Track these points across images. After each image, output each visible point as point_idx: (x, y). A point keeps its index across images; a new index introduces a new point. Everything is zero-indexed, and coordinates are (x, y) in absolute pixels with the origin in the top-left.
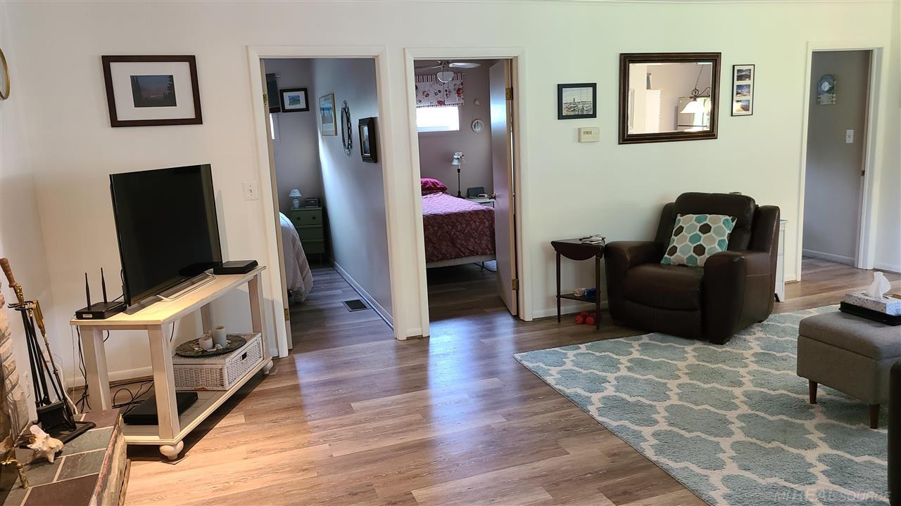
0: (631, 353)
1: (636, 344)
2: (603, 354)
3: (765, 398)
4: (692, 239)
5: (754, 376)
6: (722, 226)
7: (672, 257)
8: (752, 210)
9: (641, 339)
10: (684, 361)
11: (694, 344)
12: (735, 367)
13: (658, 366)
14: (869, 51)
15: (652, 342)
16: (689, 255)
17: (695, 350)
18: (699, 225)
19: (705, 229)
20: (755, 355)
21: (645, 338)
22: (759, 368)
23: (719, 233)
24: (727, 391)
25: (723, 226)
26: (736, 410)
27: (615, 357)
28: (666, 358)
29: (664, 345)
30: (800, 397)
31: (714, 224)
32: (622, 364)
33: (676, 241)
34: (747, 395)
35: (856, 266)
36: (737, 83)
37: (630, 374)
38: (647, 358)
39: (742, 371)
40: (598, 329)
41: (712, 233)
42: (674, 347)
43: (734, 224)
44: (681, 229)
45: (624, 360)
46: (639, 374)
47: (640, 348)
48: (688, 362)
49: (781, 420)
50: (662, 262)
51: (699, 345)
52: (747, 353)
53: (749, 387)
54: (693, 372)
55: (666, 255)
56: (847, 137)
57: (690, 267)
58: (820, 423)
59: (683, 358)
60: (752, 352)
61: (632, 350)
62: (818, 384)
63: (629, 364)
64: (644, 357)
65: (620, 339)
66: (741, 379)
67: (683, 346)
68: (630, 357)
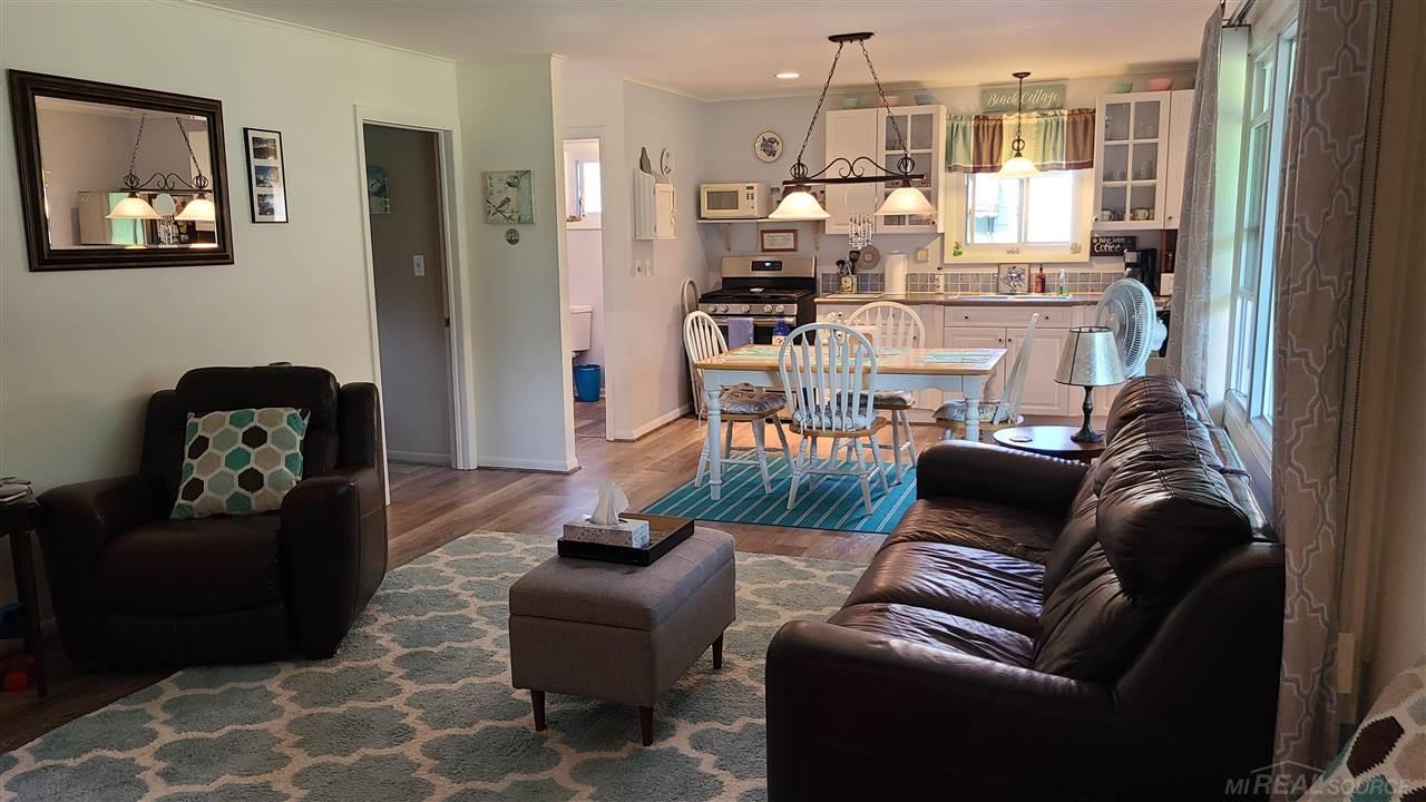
0: (154, 735)
1: (153, 708)
2: (86, 757)
3: (466, 747)
4: (233, 461)
5: (421, 707)
6: (286, 427)
7: (196, 502)
8: (335, 394)
9: (161, 692)
10: (280, 716)
11: (278, 672)
12: (379, 698)
13: (231, 745)
14: (433, 133)
15: (189, 692)
16: (232, 492)
17: (286, 684)
18: (240, 432)
19: (255, 437)
20: (399, 661)
21: (170, 688)
22: (423, 688)
23: (284, 442)
24: (395, 758)
25: (289, 428)
26: (431, 794)
27: (120, 755)
28: (236, 721)
29: (217, 691)
30: (516, 723)
31: (270, 425)
32: (145, 768)
33: (195, 468)
34: (431, 750)
35: (453, 466)
36: (255, 162)
37: (176, 789)
38: (196, 734)
39: (397, 703)
40: (42, 693)
41: (269, 444)
42: (245, 691)
43: (306, 422)
44: (202, 444)
45: (143, 756)
46: (196, 781)
47: (168, 717)
48: (287, 717)
49: (516, 784)
50: (174, 515)
51: (288, 670)
52: (385, 663)
53: (426, 734)
54: (309, 735)
55: (180, 501)
56: (416, 267)
57: (237, 516)
58: (574, 764)
59: (273, 710)
60: (390, 658)
61: (153, 725)
62: (546, 694)
63: (162, 765)
64: (190, 735)
65: (111, 707)
66: (403, 721)
67: (259, 683)
68: (156, 744)
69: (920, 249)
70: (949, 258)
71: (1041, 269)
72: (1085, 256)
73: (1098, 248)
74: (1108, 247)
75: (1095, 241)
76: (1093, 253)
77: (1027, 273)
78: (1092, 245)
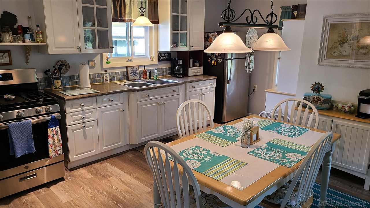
69: (91, 61)
70: (105, 66)
71: (145, 68)
72: (156, 61)
73: (161, 58)
74: (163, 58)
75: (160, 55)
76: (159, 60)
77: (138, 70)
78: (159, 57)
